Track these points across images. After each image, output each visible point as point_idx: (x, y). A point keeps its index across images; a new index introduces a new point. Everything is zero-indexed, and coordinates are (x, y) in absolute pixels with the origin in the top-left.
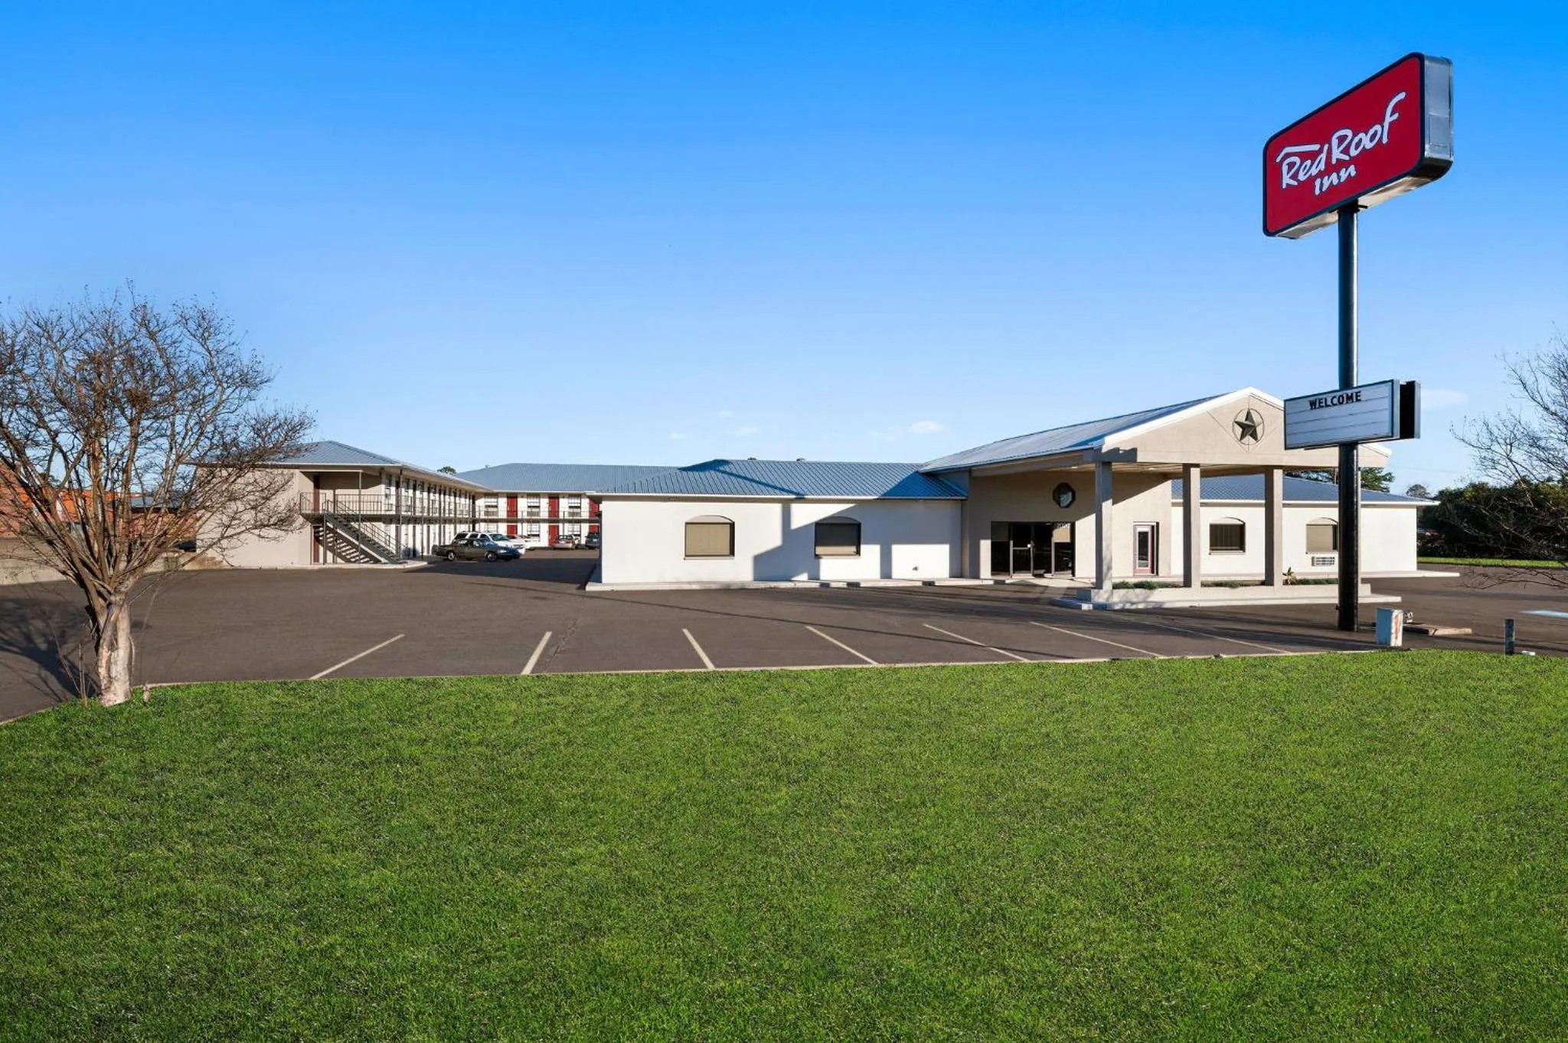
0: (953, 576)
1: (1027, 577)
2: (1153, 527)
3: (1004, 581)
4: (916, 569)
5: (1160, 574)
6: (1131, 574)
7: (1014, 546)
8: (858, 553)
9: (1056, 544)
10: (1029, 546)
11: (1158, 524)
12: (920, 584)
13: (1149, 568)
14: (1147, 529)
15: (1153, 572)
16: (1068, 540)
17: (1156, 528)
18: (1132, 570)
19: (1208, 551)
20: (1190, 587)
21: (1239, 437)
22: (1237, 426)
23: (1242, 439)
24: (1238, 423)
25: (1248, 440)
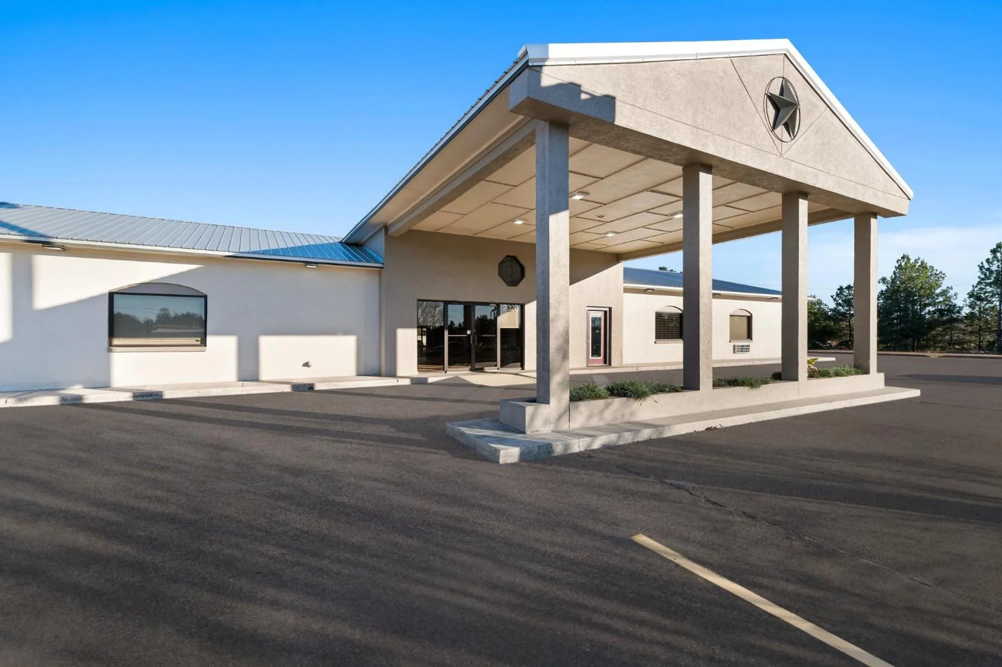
0: (362, 372)
1: (464, 374)
2: (605, 312)
3: (426, 379)
4: (306, 365)
5: (613, 364)
6: (585, 366)
7: (449, 334)
8: (204, 343)
9: (503, 330)
10: (469, 332)
11: (610, 309)
12: (287, 389)
13: (601, 358)
14: (600, 315)
15: (605, 363)
16: (516, 325)
17: (608, 314)
18: (585, 361)
19: (654, 339)
20: (697, 389)
21: (772, 121)
22: (769, 103)
23: (774, 127)
24: (771, 98)
25: (781, 130)
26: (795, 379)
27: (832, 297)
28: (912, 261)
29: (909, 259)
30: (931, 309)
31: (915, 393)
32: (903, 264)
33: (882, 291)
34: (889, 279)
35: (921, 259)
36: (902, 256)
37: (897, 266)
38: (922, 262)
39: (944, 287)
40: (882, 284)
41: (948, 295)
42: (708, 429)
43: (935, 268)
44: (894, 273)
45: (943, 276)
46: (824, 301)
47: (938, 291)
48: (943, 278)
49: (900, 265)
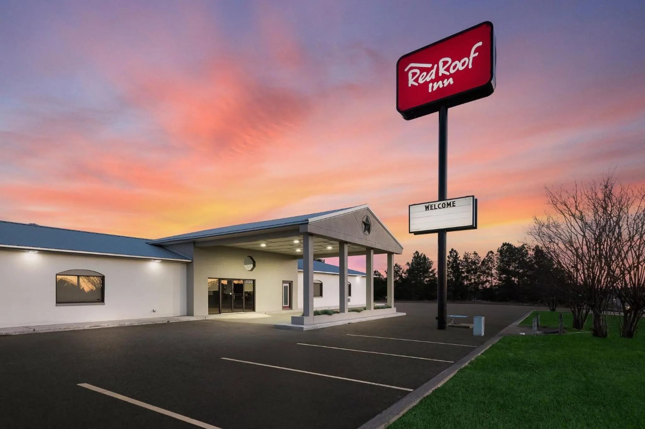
2: (290, 283)
5: (293, 308)
6: (281, 309)
9: (245, 292)
11: (292, 282)
13: (288, 305)
14: (288, 285)
15: (290, 308)
16: (251, 290)
17: (291, 285)
18: (281, 307)
20: (344, 312)
21: (364, 230)
22: (363, 224)
23: (365, 231)
24: (363, 222)
25: (367, 232)
26: (370, 309)
27: (385, 271)
28: (420, 255)
29: (418, 254)
30: (427, 279)
31: (404, 314)
32: (416, 256)
33: (407, 269)
34: (410, 263)
35: (424, 254)
36: (415, 251)
37: (414, 257)
38: (424, 255)
39: (432, 269)
40: (407, 265)
41: (434, 273)
42: (349, 323)
43: (429, 259)
44: (413, 260)
45: (432, 263)
46: (382, 274)
47: (430, 270)
48: (432, 264)
49: (415, 256)
